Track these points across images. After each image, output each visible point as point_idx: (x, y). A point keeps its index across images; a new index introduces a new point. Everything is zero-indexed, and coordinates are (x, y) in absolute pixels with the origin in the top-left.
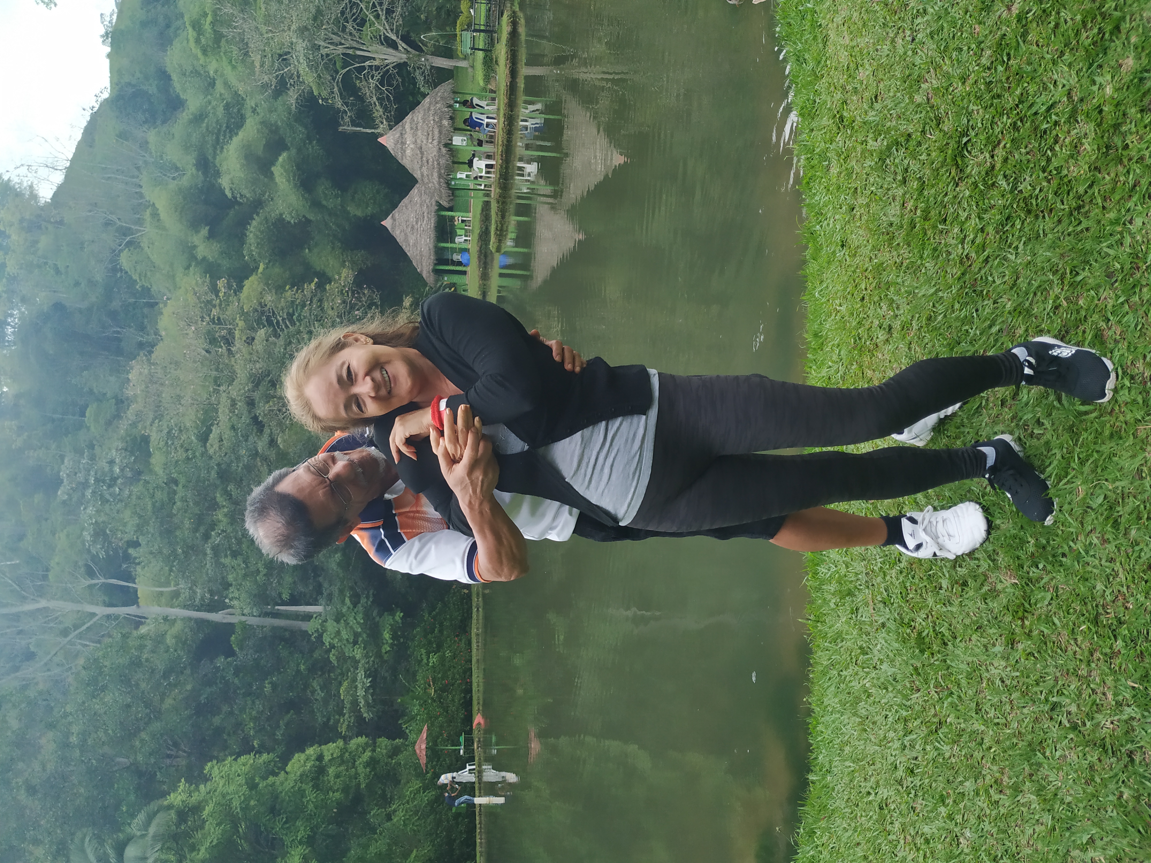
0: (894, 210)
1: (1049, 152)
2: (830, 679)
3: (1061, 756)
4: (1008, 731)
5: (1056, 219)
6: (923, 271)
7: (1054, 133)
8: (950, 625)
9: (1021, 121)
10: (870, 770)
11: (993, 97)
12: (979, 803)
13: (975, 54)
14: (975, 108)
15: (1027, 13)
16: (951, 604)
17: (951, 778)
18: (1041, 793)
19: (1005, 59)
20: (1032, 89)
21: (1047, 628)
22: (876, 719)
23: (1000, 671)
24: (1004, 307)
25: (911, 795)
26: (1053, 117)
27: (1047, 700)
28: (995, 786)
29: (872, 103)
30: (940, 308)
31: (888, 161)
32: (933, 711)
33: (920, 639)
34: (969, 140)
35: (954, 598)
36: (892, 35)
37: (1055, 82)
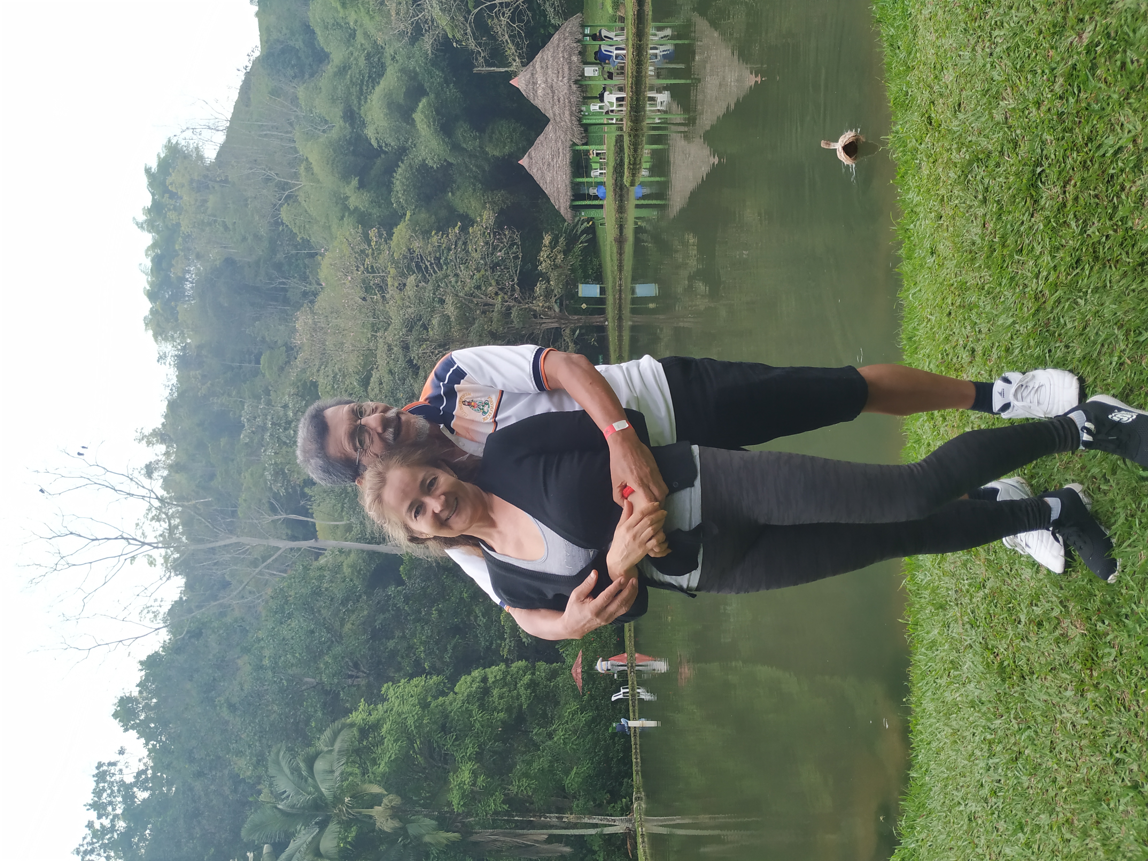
0: (976, 229)
1: (1115, 198)
2: (927, 684)
3: (1124, 811)
4: (1078, 775)
5: (1121, 272)
6: (1002, 300)
7: (1121, 180)
8: (1028, 660)
9: (1091, 161)
10: (961, 781)
11: (1064, 130)
12: (1053, 838)
13: (1048, 80)
14: (1048, 137)
15: (1097, 46)
16: (1029, 640)
17: (1029, 808)
18: (1105, 842)
19: (1076, 93)
20: (1101, 127)
21: (1113, 685)
22: (965, 734)
23: (1071, 715)
24: (1074, 353)
25: (995, 816)
26: (1120, 164)
27: (1111, 754)
28: (1066, 825)
29: (955, 112)
30: (1017, 342)
31: (970, 176)
32: (1012, 740)
33: (1002, 669)
34: (1043, 171)
35: (1032, 634)
36: (972, 42)
37: (1122, 125)
